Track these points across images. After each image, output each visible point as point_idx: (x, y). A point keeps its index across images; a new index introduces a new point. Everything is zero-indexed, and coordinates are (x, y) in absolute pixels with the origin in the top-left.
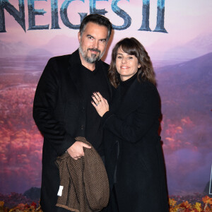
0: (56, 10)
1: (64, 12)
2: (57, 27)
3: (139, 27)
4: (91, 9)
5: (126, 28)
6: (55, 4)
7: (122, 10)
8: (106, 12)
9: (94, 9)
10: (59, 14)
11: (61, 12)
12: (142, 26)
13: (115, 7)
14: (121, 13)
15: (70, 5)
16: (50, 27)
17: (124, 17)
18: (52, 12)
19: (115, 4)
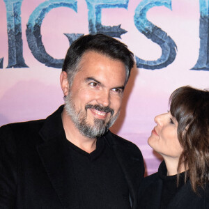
0: (18, 27)
1: (35, 32)
2: (21, 64)
3: (194, 62)
4: (91, 26)
5: (165, 65)
6: (16, 15)
7: (156, 28)
8: (124, 32)
9: (98, 25)
10: (24, 37)
11: (28, 31)
12: (199, 62)
13: (141, 21)
14: (154, 34)
15: (47, 16)
16: (6, 63)
17: (160, 42)
18: (10, 33)
19: (142, 14)
